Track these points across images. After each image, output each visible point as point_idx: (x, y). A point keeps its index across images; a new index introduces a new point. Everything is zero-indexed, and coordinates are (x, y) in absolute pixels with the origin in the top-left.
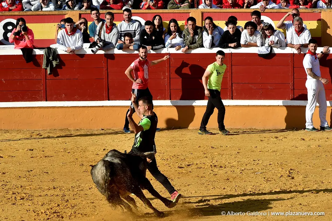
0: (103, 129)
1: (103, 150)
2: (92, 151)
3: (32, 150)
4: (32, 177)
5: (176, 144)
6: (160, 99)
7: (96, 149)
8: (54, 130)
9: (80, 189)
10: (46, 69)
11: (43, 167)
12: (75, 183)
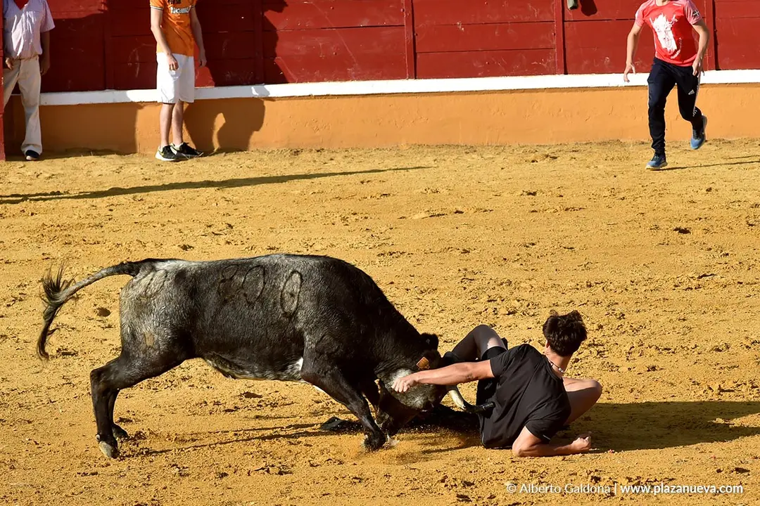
1: (707, 190)
2: (679, 193)
3: (534, 194)
4: (536, 260)
7: (689, 189)
8: (586, 144)
9: (652, 287)
11: (560, 234)
12: (640, 273)
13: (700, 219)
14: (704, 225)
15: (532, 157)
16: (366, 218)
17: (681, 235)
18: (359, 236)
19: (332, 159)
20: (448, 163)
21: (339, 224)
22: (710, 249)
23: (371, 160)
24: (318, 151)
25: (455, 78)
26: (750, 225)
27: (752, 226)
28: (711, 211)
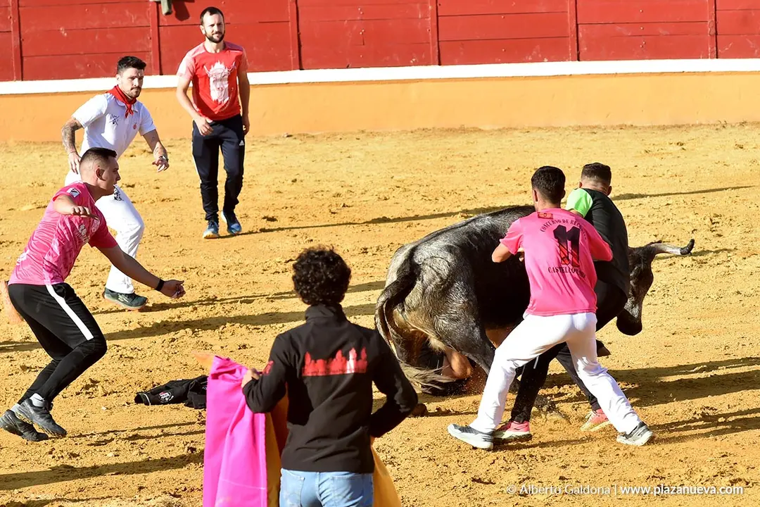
0: (290, 136)
1: (293, 181)
2: (266, 184)
3: (133, 186)
5: (455, 164)
6: (416, 64)
7: (276, 180)
9: (242, 271)
10: (158, 3)
11: (157, 223)
12: (231, 258)
13: (286, 208)
15: (130, 152)
17: (268, 223)
20: (53, 158)
22: (296, 236)
25: (59, 80)
26: (332, 213)
27: (334, 213)
28: (296, 200)
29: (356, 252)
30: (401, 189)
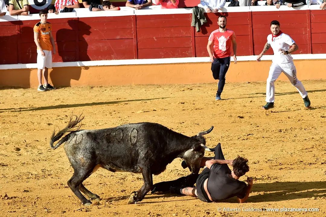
0: (250, 83)
1: (250, 102)
2: (239, 103)
3: (184, 103)
4: (184, 129)
6: (302, 53)
7: (244, 101)
8: (204, 84)
9: (229, 139)
10: (195, 27)
11: (194, 118)
12: (225, 134)
13: (248, 113)
14: (249, 115)
15: (183, 89)
16: (119, 113)
17: (241, 119)
18: (116, 120)
19: (106, 90)
20: (150, 91)
21: (109, 115)
22: (252, 124)
23: (121, 90)
24: (100, 87)
25: (153, 58)
26: (267, 115)
27: (268, 115)
28: (252, 110)
29: (277, 131)
30: (295, 105)
